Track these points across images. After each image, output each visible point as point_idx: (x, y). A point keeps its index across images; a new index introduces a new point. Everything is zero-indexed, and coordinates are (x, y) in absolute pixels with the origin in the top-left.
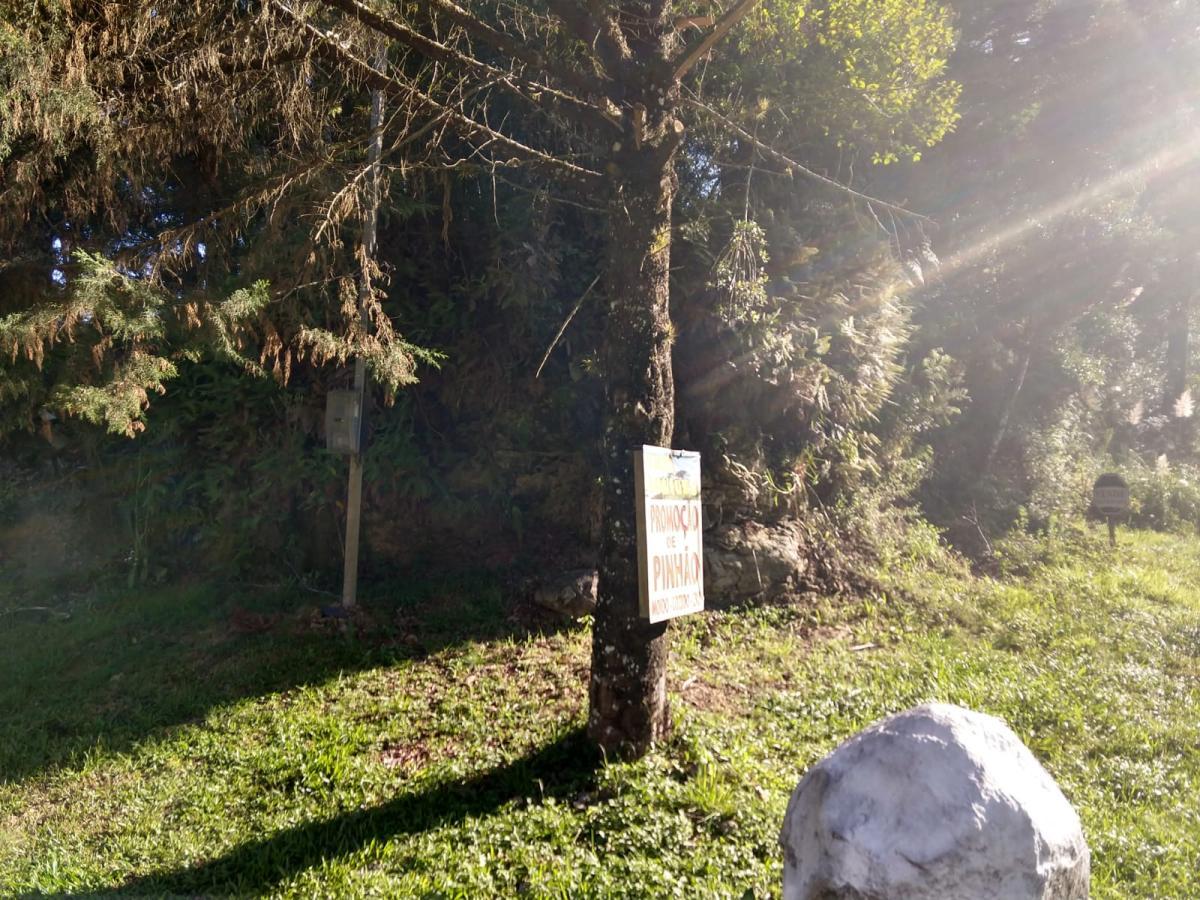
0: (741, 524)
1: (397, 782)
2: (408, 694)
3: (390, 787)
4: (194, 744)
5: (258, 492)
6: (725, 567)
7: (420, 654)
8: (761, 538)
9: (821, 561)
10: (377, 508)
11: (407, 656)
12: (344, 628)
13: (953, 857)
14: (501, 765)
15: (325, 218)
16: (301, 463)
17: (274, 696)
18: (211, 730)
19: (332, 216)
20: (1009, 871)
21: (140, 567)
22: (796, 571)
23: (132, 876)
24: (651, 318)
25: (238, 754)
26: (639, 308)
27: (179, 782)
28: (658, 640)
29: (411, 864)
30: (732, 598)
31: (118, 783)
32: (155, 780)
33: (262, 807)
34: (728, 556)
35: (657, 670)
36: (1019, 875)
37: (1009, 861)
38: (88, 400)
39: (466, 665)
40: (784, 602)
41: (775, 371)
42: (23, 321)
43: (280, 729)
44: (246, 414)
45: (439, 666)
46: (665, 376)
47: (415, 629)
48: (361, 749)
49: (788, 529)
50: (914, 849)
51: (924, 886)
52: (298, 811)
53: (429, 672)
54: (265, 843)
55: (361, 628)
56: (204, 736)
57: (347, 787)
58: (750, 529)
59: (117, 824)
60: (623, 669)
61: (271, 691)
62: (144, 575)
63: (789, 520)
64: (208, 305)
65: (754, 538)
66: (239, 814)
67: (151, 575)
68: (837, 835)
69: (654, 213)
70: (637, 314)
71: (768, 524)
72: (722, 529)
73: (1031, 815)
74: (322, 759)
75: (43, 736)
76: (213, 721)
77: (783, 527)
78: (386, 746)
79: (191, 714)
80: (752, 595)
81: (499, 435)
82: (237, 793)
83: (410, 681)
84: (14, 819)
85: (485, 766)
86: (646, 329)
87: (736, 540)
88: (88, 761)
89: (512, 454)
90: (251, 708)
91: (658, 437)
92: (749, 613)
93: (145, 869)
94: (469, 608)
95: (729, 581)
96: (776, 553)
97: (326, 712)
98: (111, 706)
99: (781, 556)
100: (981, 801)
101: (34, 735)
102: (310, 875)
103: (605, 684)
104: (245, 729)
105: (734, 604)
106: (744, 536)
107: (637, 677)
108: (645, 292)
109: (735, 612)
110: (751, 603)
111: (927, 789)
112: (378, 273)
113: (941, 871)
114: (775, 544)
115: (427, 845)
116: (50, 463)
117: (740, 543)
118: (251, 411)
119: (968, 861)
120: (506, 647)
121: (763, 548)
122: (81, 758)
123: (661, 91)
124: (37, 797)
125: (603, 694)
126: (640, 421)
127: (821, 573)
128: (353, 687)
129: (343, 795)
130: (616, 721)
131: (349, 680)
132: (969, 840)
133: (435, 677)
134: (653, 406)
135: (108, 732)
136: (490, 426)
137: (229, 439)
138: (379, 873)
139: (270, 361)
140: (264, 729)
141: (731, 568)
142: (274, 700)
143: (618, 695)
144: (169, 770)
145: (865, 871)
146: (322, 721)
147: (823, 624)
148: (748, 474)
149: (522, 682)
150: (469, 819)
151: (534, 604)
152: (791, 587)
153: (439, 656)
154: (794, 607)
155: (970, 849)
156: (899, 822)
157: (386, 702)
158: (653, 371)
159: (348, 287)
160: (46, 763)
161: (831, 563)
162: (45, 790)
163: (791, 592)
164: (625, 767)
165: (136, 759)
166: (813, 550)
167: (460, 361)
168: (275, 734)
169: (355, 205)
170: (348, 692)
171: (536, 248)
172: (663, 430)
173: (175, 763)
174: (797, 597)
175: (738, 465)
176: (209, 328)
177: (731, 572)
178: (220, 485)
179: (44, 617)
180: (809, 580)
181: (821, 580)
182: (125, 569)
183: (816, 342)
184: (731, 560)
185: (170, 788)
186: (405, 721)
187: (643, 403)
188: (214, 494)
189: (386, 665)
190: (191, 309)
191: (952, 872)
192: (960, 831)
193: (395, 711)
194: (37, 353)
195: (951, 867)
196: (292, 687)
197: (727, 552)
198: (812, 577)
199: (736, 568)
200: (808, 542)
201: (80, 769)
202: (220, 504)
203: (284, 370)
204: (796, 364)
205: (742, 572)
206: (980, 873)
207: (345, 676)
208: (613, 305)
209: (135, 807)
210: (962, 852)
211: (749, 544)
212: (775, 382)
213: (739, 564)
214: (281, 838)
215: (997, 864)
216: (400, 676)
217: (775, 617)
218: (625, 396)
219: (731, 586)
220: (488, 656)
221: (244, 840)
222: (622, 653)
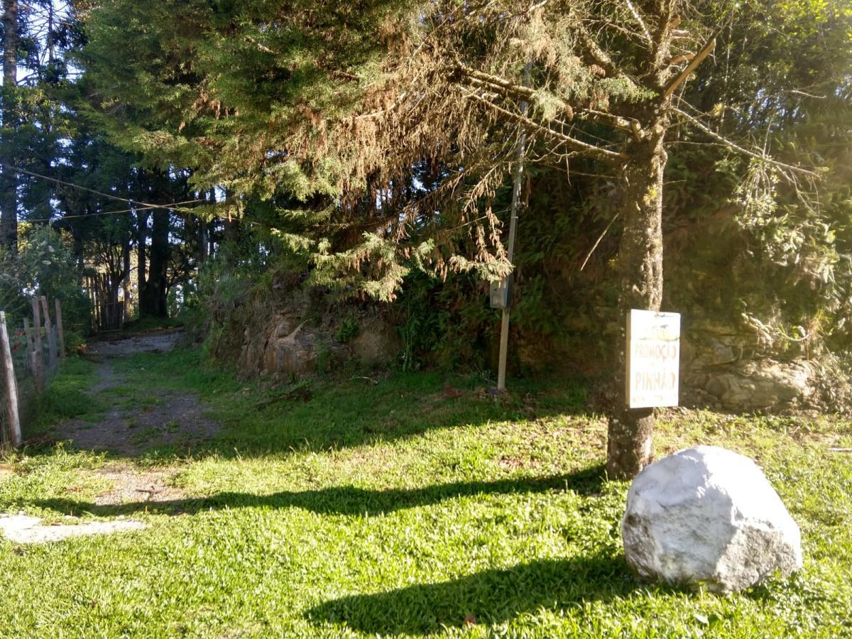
0: (758, 360)
1: (503, 474)
2: (521, 437)
3: (499, 475)
4: (418, 443)
5: (463, 325)
6: (741, 387)
7: (532, 418)
8: (774, 370)
9: (828, 389)
10: (523, 337)
11: (525, 417)
12: (495, 400)
13: (683, 506)
14: (557, 475)
15: (469, 199)
16: (482, 311)
17: (456, 428)
18: (426, 439)
19: (473, 197)
20: (714, 519)
21: (408, 361)
22: (802, 395)
23: (387, 489)
24: (645, 236)
25: (435, 450)
26: (639, 231)
27: (410, 458)
28: (645, 419)
29: (498, 505)
30: (746, 408)
31: (387, 454)
32: (401, 455)
33: (441, 473)
34: (744, 381)
35: (643, 436)
36: (721, 523)
37: (715, 515)
38: (371, 287)
39: (555, 426)
40: (788, 414)
41: (785, 257)
42: (352, 253)
43: (455, 444)
44: (457, 284)
45: (542, 425)
46: (654, 269)
47: (534, 405)
48: (491, 457)
49: (800, 365)
50: (664, 500)
51: (666, 516)
52: (455, 477)
53: (534, 426)
54: (440, 486)
55: (505, 401)
56: (423, 440)
57: (478, 471)
58: (765, 364)
59: (385, 468)
60: (623, 432)
61: (455, 425)
62: (410, 365)
63: (803, 359)
64: (413, 248)
65: (768, 370)
66: (432, 474)
67: (413, 366)
68: (637, 493)
69: (649, 177)
70: (637, 235)
71: (782, 361)
72: (743, 362)
73: (732, 497)
74: (470, 458)
75: (362, 432)
76: (427, 435)
77: (796, 364)
78: (503, 458)
79: (419, 431)
80: (761, 407)
81: (598, 297)
82: (432, 466)
83: (524, 430)
84: (348, 462)
85: (548, 474)
86: (642, 243)
87: (752, 370)
88: (377, 444)
89: (606, 309)
90: (444, 432)
91: (648, 305)
92: (756, 419)
93: (392, 487)
94: (567, 397)
95: (744, 397)
96: (785, 381)
97: (479, 439)
98: (389, 424)
99: (789, 383)
100: (703, 486)
101: (358, 431)
102: (453, 500)
103: (613, 439)
104: (440, 440)
105: (746, 412)
106: (759, 368)
107: (630, 438)
108: (643, 222)
109: (746, 417)
110: (760, 412)
111: (680, 478)
112: (497, 222)
113: (675, 511)
114: (785, 375)
115: (506, 499)
116: (372, 308)
117: (755, 373)
118: (460, 283)
119: (690, 510)
120: (581, 420)
121: (775, 377)
122: (374, 442)
123: (656, 105)
124: (357, 455)
125: (612, 444)
126: (635, 296)
127: (825, 398)
128: (494, 429)
129: (476, 474)
130: (619, 460)
131: (493, 425)
132: (693, 501)
133: (538, 431)
134: (644, 287)
135: (386, 433)
136: (593, 291)
137: (449, 297)
138: (483, 506)
139: (439, 271)
140: (449, 442)
141: (746, 388)
142: (456, 430)
143: (620, 446)
144: (407, 453)
145: (643, 507)
146: (475, 442)
147: (815, 432)
148: (763, 326)
149: (585, 439)
150: (530, 493)
151: (605, 399)
152: (796, 405)
153: (543, 420)
154: (794, 418)
155: (692, 505)
156: (664, 490)
157: (508, 438)
158: (646, 267)
159: (481, 231)
160: (362, 443)
161: (836, 392)
162: (360, 452)
163: (795, 408)
164: (619, 484)
165: (395, 445)
166: (822, 382)
167: (570, 253)
168: (452, 444)
169: (485, 189)
170: (491, 431)
171: (616, 184)
172: (651, 301)
173: (409, 450)
174: (800, 412)
175: (754, 320)
176: (413, 258)
177: (746, 391)
178: (445, 321)
179: (367, 382)
180: (813, 402)
181: (825, 403)
182: (402, 362)
183: (825, 234)
184: (747, 383)
185: (407, 459)
186: (516, 448)
187: (637, 285)
188: (442, 326)
189: (514, 421)
190: (407, 251)
191: (680, 512)
192: (688, 496)
193: (511, 443)
194: (357, 265)
195: (680, 511)
196: (465, 425)
197: (744, 378)
198: (816, 400)
199: (750, 389)
200: (818, 376)
201: (374, 446)
202: (445, 331)
203: (444, 274)
204: (804, 251)
205: (755, 392)
206: (698, 517)
207: (491, 423)
208: (625, 229)
209: (391, 464)
210: (687, 505)
211: (763, 374)
212: (785, 264)
213: (753, 386)
214: (445, 485)
215: (707, 515)
216: (519, 427)
217: (776, 423)
218: (628, 281)
219: (745, 401)
220: (570, 424)
221: (432, 484)
222: (623, 424)
